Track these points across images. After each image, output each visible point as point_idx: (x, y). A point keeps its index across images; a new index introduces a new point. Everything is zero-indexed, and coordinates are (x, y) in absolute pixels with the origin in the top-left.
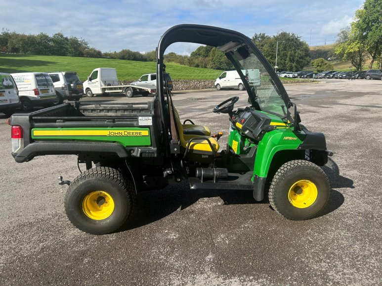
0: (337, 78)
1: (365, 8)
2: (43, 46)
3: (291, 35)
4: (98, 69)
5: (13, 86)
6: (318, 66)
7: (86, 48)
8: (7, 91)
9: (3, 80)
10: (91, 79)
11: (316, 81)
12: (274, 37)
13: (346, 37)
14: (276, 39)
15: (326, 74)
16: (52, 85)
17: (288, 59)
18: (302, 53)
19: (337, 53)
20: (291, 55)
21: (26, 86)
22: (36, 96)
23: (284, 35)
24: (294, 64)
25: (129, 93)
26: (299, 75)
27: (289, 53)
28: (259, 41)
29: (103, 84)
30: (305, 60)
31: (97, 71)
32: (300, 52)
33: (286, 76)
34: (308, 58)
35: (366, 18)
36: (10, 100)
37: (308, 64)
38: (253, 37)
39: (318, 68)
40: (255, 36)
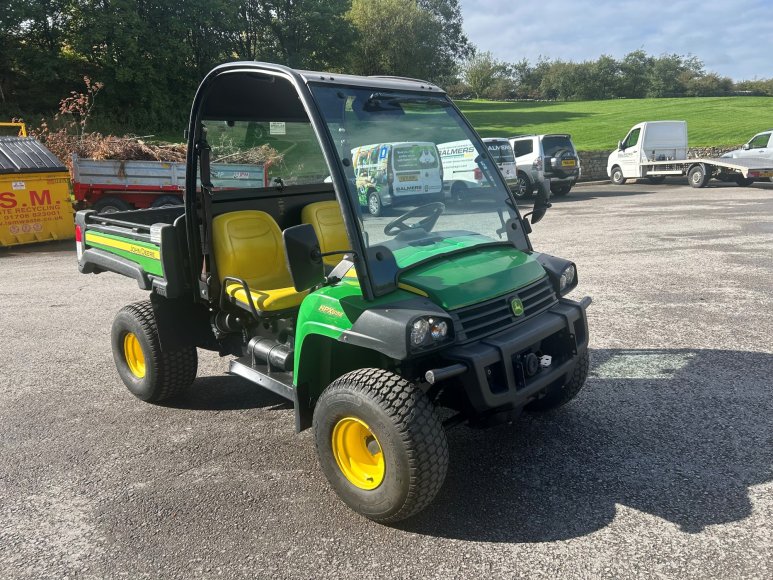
2: (602, 81)
4: (642, 126)
5: (437, 164)
7: (697, 75)
8: (423, 172)
9: (421, 154)
10: (623, 147)
16: (514, 161)
21: (463, 163)
22: (476, 181)
25: (697, 177)
29: (645, 158)
31: (639, 129)
36: (427, 187)
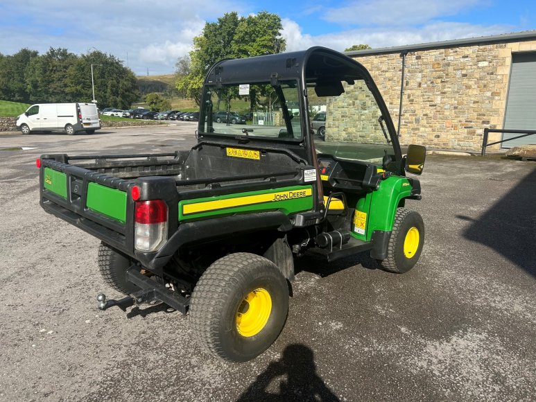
0: (183, 120)
1: (206, 35)
3: (108, 56)
6: (152, 103)
11: (164, 123)
12: (83, 56)
13: (186, 69)
14: (87, 59)
15: (169, 115)
17: (109, 90)
18: (129, 84)
19: (179, 88)
20: (113, 86)
23: (97, 56)
24: (119, 99)
26: (131, 114)
27: (110, 82)
28: (59, 60)
30: (133, 93)
32: (124, 83)
33: (113, 115)
34: (137, 92)
35: (208, 49)
37: (137, 99)
38: (48, 53)
39: (153, 105)
40: (51, 52)
